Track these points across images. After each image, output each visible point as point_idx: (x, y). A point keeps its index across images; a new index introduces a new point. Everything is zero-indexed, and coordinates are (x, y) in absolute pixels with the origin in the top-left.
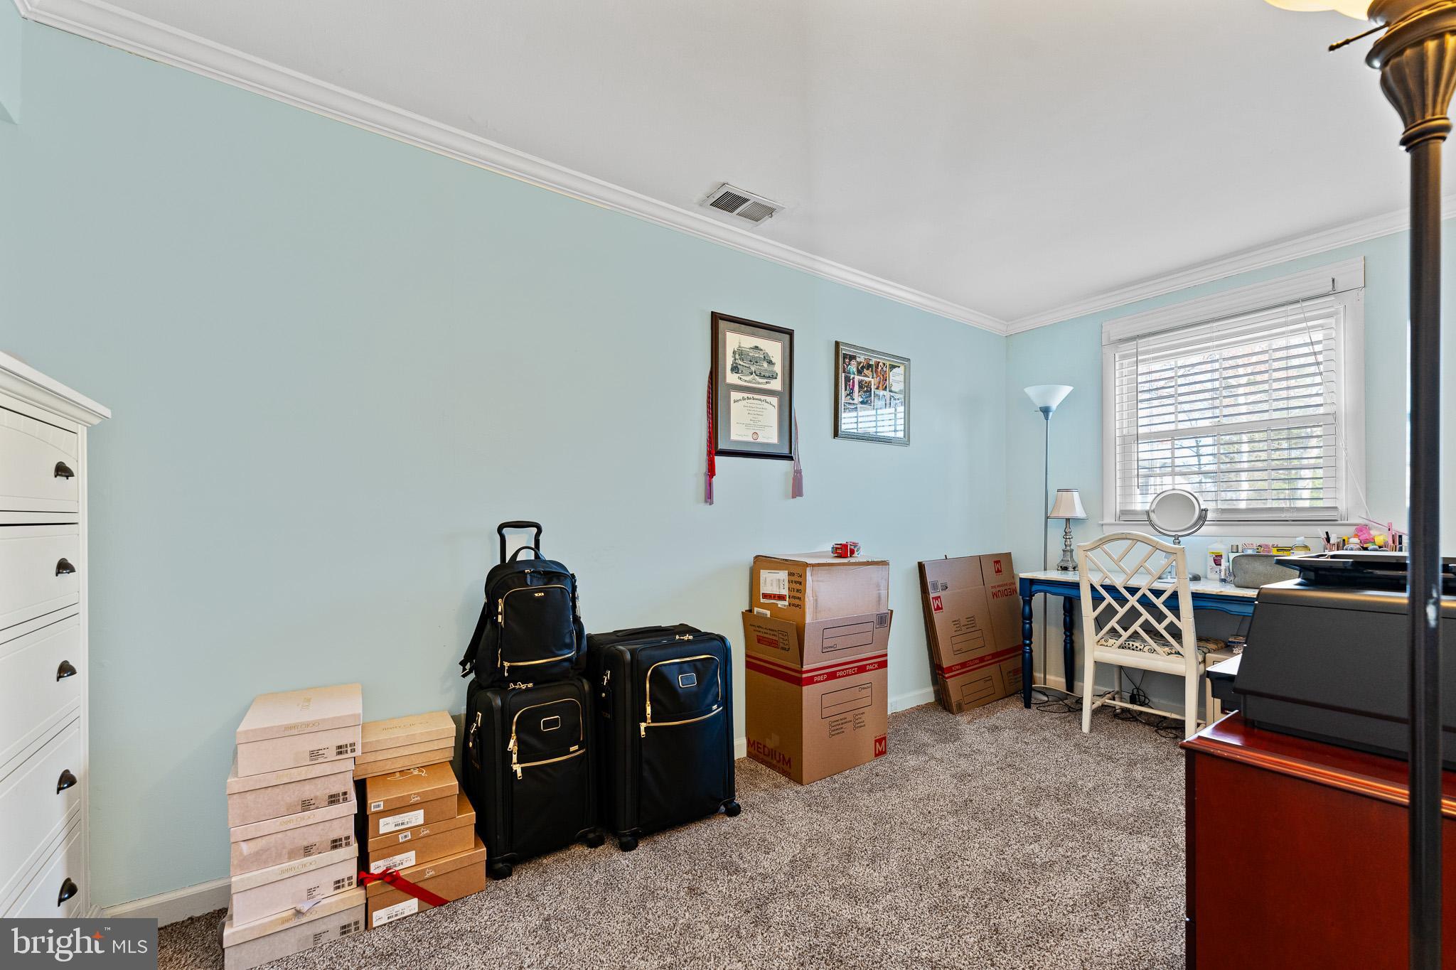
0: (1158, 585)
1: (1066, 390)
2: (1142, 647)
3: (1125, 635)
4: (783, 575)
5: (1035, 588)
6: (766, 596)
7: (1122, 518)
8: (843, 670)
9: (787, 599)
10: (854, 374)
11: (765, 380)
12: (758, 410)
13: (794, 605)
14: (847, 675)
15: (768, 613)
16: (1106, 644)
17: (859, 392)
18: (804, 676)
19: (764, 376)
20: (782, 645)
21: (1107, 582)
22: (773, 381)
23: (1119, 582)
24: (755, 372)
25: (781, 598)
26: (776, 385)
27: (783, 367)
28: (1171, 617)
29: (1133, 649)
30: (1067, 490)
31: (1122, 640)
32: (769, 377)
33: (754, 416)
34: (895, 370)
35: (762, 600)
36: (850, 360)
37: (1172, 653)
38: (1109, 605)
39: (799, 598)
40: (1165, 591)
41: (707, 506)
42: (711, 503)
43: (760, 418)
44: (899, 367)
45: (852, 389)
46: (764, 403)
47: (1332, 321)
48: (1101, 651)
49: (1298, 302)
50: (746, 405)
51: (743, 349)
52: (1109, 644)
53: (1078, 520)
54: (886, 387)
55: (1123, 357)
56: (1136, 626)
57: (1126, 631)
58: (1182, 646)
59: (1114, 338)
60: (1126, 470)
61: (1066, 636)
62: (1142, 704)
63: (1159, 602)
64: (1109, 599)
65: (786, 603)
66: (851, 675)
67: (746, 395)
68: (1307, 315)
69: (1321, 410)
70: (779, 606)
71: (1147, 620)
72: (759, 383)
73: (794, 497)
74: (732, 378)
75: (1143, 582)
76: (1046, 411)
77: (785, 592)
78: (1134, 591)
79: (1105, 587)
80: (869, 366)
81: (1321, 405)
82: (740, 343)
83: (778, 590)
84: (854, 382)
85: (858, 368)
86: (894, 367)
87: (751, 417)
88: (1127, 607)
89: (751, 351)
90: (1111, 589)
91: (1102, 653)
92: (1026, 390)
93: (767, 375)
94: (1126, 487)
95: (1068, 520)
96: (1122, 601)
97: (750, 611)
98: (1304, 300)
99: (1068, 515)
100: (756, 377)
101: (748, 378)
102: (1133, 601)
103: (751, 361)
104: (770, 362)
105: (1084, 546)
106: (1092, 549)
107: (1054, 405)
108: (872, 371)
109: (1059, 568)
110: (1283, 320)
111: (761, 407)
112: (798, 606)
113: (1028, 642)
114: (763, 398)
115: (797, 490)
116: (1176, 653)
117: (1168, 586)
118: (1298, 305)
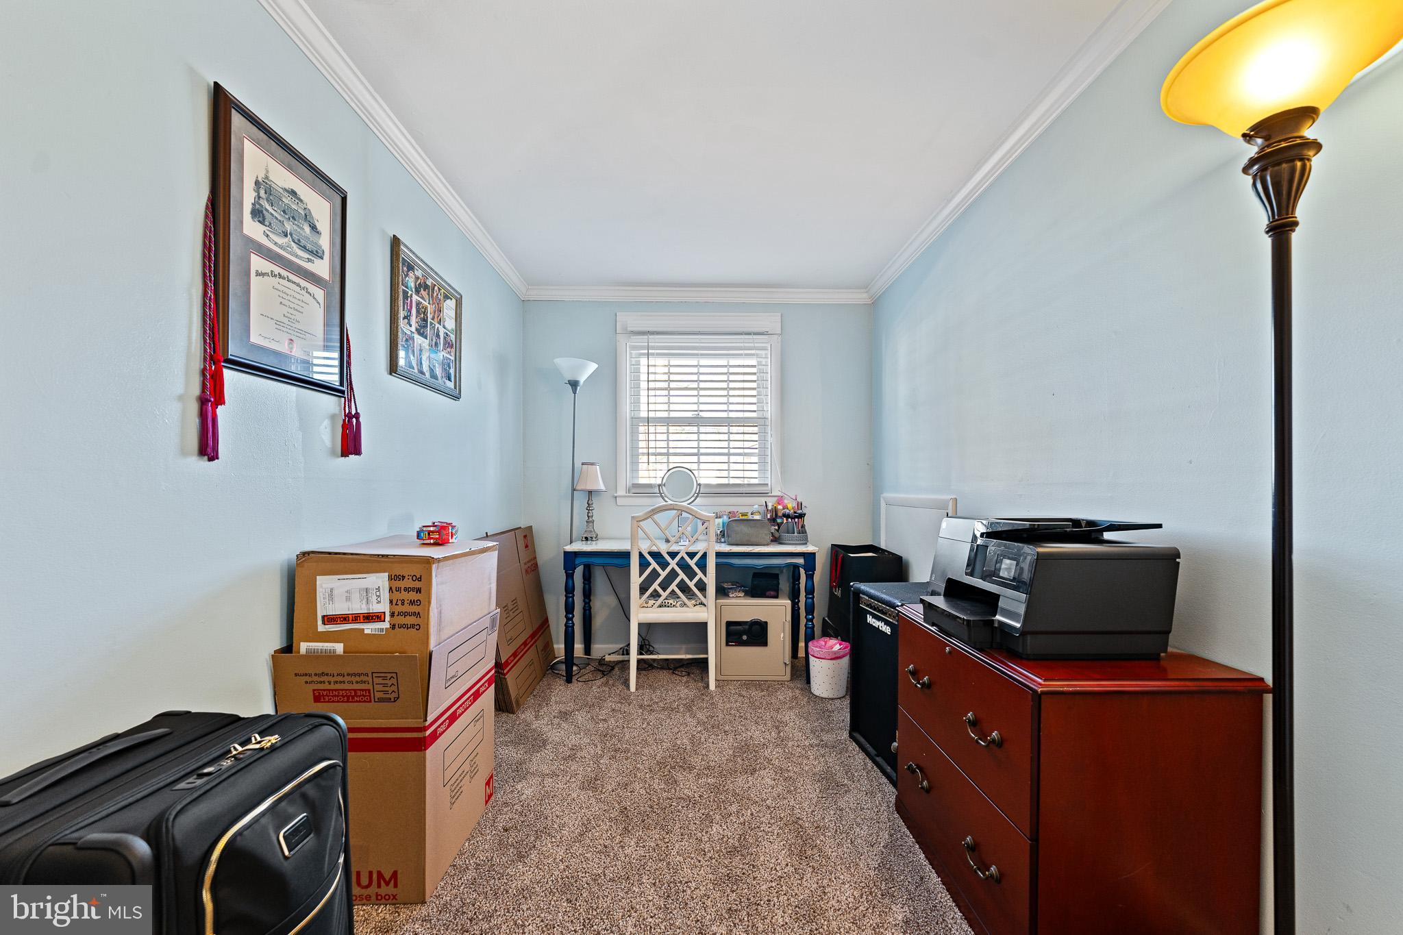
0: (692, 549)
1: (593, 367)
2: (675, 604)
3: (664, 594)
4: (379, 581)
5: (578, 561)
6: (328, 620)
7: (634, 491)
8: (461, 706)
9: (388, 618)
10: (412, 291)
11: (306, 256)
12: (296, 302)
13: (401, 626)
14: (465, 710)
15: (339, 648)
16: (646, 605)
17: (417, 317)
18: (428, 733)
19: (304, 247)
20: (378, 695)
21: (654, 549)
22: (317, 261)
23: (663, 548)
24: (291, 235)
25: (378, 617)
26: (322, 268)
27: (332, 243)
28: (700, 575)
29: (668, 607)
30: (592, 464)
31: (661, 599)
32: (312, 252)
33: (290, 311)
34: (448, 301)
35: (321, 628)
36: (408, 270)
37: (697, 605)
38: (654, 569)
39: (417, 615)
40: (697, 553)
41: (204, 463)
42: (213, 457)
43: (298, 316)
44: (451, 299)
45: (410, 311)
46: (304, 292)
47: (763, 352)
48: (644, 613)
49: (750, 334)
50: (277, 286)
51: (273, 185)
52: (650, 605)
53: (598, 492)
54: (440, 320)
55: (634, 348)
56: (673, 586)
57: (664, 591)
58: (705, 597)
59: (629, 329)
60: (635, 448)
61: (585, 603)
62: (652, 653)
63: (692, 563)
64: (654, 565)
65: (386, 625)
66: (469, 707)
67: (277, 270)
68: (756, 345)
69: (754, 415)
70: (366, 632)
71: (682, 579)
72: (297, 256)
73: (345, 453)
74: (252, 229)
75: (682, 548)
76: (574, 384)
77: (384, 607)
78: (673, 555)
79: (652, 554)
80: (426, 287)
81: (755, 411)
82: (267, 172)
83: (364, 606)
84: (411, 301)
85: (416, 285)
86: (448, 298)
87: (285, 310)
88: (668, 569)
89: (286, 194)
90: (656, 555)
91: (646, 615)
92: (558, 361)
93: (309, 246)
94: (635, 463)
95: (590, 492)
96: (664, 565)
97: (288, 649)
98: (755, 334)
99: (590, 487)
100: (292, 243)
101: (282, 241)
102: (673, 564)
103: (284, 212)
104: (313, 228)
105: (638, 517)
106: (644, 520)
107: (582, 380)
108: (428, 294)
109: (584, 539)
110: (742, 345)
111: (298, 296)
112: (413, 626)
113: (571, 616)
114: (303, 283)
115: (350, 443)
116: (700, 604)
117: (700, 547)
118: (750, 337)
